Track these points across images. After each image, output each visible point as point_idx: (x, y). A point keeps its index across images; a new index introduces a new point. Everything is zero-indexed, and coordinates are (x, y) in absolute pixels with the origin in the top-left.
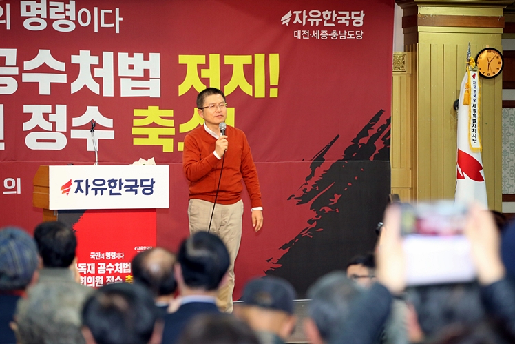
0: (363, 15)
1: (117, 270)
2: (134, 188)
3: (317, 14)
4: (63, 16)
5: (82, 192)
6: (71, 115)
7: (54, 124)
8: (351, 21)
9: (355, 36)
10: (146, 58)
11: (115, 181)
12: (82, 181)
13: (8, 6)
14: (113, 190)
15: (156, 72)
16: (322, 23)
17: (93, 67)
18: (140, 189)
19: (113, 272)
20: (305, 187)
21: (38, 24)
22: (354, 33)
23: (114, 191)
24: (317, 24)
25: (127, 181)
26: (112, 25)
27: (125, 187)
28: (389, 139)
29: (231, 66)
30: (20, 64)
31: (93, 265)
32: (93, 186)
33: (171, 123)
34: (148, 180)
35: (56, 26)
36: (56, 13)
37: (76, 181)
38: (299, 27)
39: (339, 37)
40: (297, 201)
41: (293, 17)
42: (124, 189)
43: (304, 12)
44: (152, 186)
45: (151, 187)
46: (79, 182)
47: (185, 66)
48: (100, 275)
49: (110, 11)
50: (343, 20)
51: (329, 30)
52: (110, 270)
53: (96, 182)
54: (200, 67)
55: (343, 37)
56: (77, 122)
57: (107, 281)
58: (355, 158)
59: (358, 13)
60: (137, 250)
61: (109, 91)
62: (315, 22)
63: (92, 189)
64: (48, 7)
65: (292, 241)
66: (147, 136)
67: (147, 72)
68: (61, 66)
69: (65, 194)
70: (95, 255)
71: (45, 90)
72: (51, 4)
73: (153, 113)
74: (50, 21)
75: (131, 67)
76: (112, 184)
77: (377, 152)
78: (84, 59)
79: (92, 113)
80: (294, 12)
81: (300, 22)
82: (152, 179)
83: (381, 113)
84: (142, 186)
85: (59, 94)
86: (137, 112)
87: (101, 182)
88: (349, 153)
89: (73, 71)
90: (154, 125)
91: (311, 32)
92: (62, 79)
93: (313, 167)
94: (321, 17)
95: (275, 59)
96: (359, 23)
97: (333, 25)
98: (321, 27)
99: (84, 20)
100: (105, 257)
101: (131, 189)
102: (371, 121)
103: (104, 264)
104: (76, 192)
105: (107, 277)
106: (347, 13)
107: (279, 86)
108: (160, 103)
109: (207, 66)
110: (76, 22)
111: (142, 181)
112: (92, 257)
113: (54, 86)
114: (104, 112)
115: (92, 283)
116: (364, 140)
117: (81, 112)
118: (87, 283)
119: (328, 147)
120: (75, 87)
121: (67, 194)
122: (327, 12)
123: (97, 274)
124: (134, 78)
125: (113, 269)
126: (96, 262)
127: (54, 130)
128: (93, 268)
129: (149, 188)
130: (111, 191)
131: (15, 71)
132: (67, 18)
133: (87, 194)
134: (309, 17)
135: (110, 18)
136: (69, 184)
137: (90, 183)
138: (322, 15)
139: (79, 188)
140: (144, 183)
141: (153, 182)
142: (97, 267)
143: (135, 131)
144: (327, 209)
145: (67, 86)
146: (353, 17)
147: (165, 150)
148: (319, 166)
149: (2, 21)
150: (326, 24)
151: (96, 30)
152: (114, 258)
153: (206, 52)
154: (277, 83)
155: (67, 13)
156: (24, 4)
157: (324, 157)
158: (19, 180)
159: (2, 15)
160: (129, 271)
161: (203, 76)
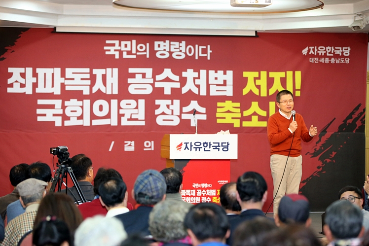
0: (349, 49)
1: (208, 194)
3: (323, 48)
4: (178, 50)
5: (188, 149)
6: (182, 105)
7: (172, 111)
8: (342, 53)
9: (345, 61)
10: (225, 73)
11: (207, 143)
12: (188, 143)
13: (148, 44)
15: (230, 82)
16: (325, 54)
17: (194, 79)
18: (221, 148)
19: (205, 195)
20: (315, 147)
21: (164, 55)
22: (345, 60)
23: (206, 149)
24: (323, 54)
25: (214, 143)
26: (206, 55)
27: (213, 146)
28: (365, 121)
29: (273, 79)
30: (154, 77)
31: (194, 191)
32: (194, 146)
33: (239, 110)
34: (226, 143)
35: (174, 56)
36: (175, 48)
38: (313, 56)
39: (335, 62)
40: (311, 156)
41: (309, 50)
42: (212, 148)
43: (316, 47)
44: (228, 146)
46: (186, 143)
47: (246, 79)
48: (198, 196)
49: (205, 47)
50: (338, 52)
51: (330, 58)
53: (196, 144)
54: (255, 79)
55: (338, 62)
56: (185, 109)
57: (202, 200)
58: (345, 131)
59: (347, 48)
60: (219, 183)
61: (203, 93)
62: (322, 53)
63: (194, 148)
64: (170, 45)
65: (308, 179)
66: (224, 118)
67: (225, 81)
68: (177, 78)
69: (179, 150)
70: (195, 185)
71: (167, 92)
72: (172, 43)
73: (229, 105)
74: (171, 53)
75: (216, 78)
76: (205, 145)
77: (357, 128)
78: (189, 74)
79: (194, 105)
80: (310, 48)
81: (313, 53)
82: (228, 142)
83: (359, 105)
84: (222, 146)
85: (175, 94)
86: (219, 104)
87: (199, 144)
88: (341, 128)
89: (183, 81)
90: (229, 112)
91: (319, 59)
92: (178, 85)
93: (321, 136)
94: (325, 50)
95: (298, 74)
96: (347, 54)
97: (332, 55)
98: (325, 56)
99: (190, 52)
100: (201, 186)
101: (216, 148)
102: (354, 110)
103: (201, 190)
104: (185, 149)
105: (202, 198)
106: (340, 48)
107: (301, 90)
108: (233, 99)
109: (259, 78)
110: (185, 53)
111: (222, 143)
112: (194, 186)
113: (173, 89)
114: (201, 104)
115: (193, 201)
116: (350, 121)
117: (187, 104)
118: (191, 201)
119: (329, 125)
120: (185, 90)
122: (329, 48)
123: (196, 196)
124: (217, 85)
125: (205, 193)
126: (196, 189)
127: (172, 114)
128: (194, 192)
129: (226, 147)
130: (204, 149)
131: (151, 81)
132: (181, 51)
133: (191, 150)
134: (318, 50)
135: (204, 51)
136: (181, 145)
137: (193, 144)
138: (326, 49)
139: (186, 147)
140: (224, 145)
141: (228, 144)
142: (196, 192)
143: (218, 115)
144: (328, 160)
145: (180, 89)
146: (344, 50)
147: (235, 126)
148: (324, 135)
149: (145, 53)
150: (328, 54)
151: (197, 58)
152: (206, 187)
153: (259, 70)
154: (299, 88)
155: (181, 48)
156: (156, 43)
157: (327, 130)
158: (153, 142)
159: (144, 49)
160: (215, 194)
161: (257, 84)
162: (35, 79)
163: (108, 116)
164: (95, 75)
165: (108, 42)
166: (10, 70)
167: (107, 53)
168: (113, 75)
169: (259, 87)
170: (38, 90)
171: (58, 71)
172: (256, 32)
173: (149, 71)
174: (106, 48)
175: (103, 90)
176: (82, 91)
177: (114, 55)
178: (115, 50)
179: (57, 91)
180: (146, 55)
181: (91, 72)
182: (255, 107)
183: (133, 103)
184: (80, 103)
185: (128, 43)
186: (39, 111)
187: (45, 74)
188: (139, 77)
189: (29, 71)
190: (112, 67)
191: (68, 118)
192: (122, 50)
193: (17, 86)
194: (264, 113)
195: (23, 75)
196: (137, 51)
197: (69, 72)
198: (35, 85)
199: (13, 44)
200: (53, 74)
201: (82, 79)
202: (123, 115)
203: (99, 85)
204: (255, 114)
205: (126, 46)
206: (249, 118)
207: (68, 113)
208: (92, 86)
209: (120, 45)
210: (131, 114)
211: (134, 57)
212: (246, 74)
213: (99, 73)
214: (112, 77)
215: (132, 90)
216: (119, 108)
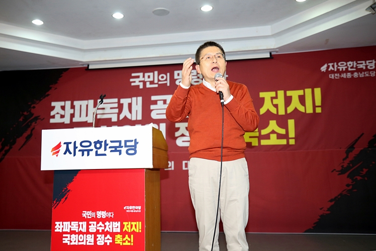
0: (374, 62)
1: (107, 229)
2: (118, 149)
3: (343, 64)
4: (196, 77)
5: (70, 153)
8: (366, 66)
9: (370, 74)
11: (100, 142)
12: (70, 143)
13: (168, 74)
14: (99, 150)
16: (347, 69)
18: (124, 150)
19: (103, 230)
20: (342, 164)
22: (369, 73)
23: (100, 152)
24: (344, 70)
25: (111, 142)
27: (110, 147)
29: (291, 97)
31: (85, 224)
32: (80, 148)
34: (132, 141)
37: (65, 143)
38: (333, 72)
39: (359, 76)
40: (338, 173)
41: (328, 67)
42: (108, 150)
43: (335, 64)
44: (135, 146)
45: (134, 148)
46: (67, 144)
47: (263, 99)
48: (91, 233)
50: (361, 66)
51: (352, 72)
52: (101, 229)
53: (83, 144)
54: (272, 98)
55: (362, 75)
57: (97, 239)
59: (371, 61)
60: (127, 210)
62: (342, 69)
63: (80, 151)
65: (336, 197)
69: (55, 155)
70: (86, 214)
76: (98, 145)
80: (329, 64)
81: (333, 69)
82: (136, 140)
84: (126, 146)
87: (88, 144)
88: (371, 144)
91: (340, 75)
93: (348, 152)
94: (346, 65)
95: (318, 91)
96: (372, 67)
97: (354, 69)
98: (347, 71)
100: (96, 216)
101: (115, 149)
103: (95, 223)
104: (65, 153)
105: (98, 236)
106: (364, 62)
107: (322, 106)
109: (276, 97)
111: (126, 142)
112: (84, 215)
115: (83, 241)
118: (79, 241)
119: (357, 140)
121: (57, 156)
122: (350, 62)
123: (88, 232)
125: (103, 228)
126: (88, 221)
128: (85, 226)
129: (132, 148)
130: (97, 152)
132: (198, 78)
133: (75, 155)
134: (339, 66)
136: (59, 146)
137: (78, 145)
139: (67, 150)
140: (128, 144)
141: (136, 143)
142: (88, 225)
144: (359, 178)
146: (368, 64)
147: (253, 145)
148: (352, 152)
149: (165, 82)
150: (350, 69)
152: (104, 217)
153: (276, 90)
154: (320, 104)
155: (198, 75)
156: (176, 73)
157: (355, 146)
158: (173, 162)
159: (165, 79)
160: (119, 230)
161: (274, 103)
162: (73, 110)
164: (122, 104)
165: (133, 75)
166: (53, 104)
167: (133, 84)
168: (137, 103)
169: (276, 106)
170: (75, 120)
171: (91, 102)
172: (270, 53)
174: (131, 80)
175: (129, 116)
176: (111, 119)
177: (139, 86)
178: (140, 81)
179: (90, 119)
180: (166, 84)
181: (119, 102)
182: (273, 125)
185: (151, 74)
187: (81, 106)
188: (160, 103)
189: (68, 103)
190: (137, 96)
192: (146, 80)
193: (58, 117)
194: (282, 131)
195: (63, 108)
196: (159, 80)
198: (72, 116)
199: (56, 83)
200: (87, 106)
201: (111, 108)
203: (125, 113)
204: (273, 132)
205: (149, 77)
206: (267, 137)
208: (119, 114)
209: (144, 77)
211: (156, 86)
212: (262, 95)
213: (125, 102)
214: (137, 104)
215: (154, 115)
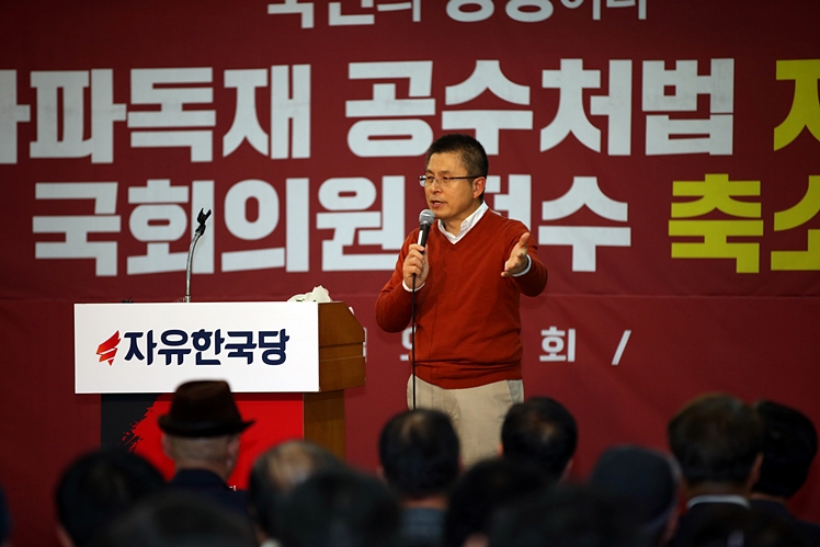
2: (245, 350)
5: (141, 357)
6: (540, 195)
10: (704, 70)
11: (206, 335)
12: (140, 335)
14: (203, 353)
15: (723, 101)
21: (476, 8)
23: (206, 355)
25: (231, 334)
26: (631, 4)
27: (228, 347)
30: (437, 93)
32: (161, 346)
33: (755, 209)
34: (275, 334)
35: (512, 11)
37: (127, 335)
42: (225, 352)
44: (282, 345)
45: (280, 349)
46: (133, 336)
47: (790, 86)
53: (169, 338)
56: (551, 210)
61: (620, 145)
63: (161, 352)
66: (700, 239)
68: (521, 94)
69: (107, 361)
71: (488, 145)
73: (716, 190)
75: (670, 91)
76: (202, 342)
78: (569, 78)
79: (585, 191)
82: (283, 332)
85: (518, 151)
86: (680, 188)
87: (179, 338)
89: (545, 105)
90: (716, 215)
92: (523, 121)
101: (239, 351)
104: (128, 357)
108: (734, 166)
111: (262, 335)
113: (505, 135)
114: (609, 189)
117: (560, 189)
120: (550, 138)
121: (111, 362)
124: (674, 115)
129: (276, 349)
130: (199, 355)
131: (429, 108)
133: (150, 361)
136: (114, 340)
137: (157, 339)
139: (134, 350)
141: (284, 338)
143: (675, 229)
145: (533, 136)
147: (740, 269)
149: (405, 6)
151: (597, 15)
162: (26, 109)
163: (277, 239)
164: (234, 91)
167: (274, 9)
168: (292, 90)
170: (37, 150)
171: (103, 79)
173: (420, 73)
175: (259, 142)
176: (187, 150)
177: (298, 17)
179: (102, 150)
180: (409, 12)
181: (217, 83)
183: (364, 188)
184: (181, 193)
186: (41, 224)
187: (60, 91)
188: (383, 93)
189: (6, 80)
190: (290, 60)
191: (140, 248)
197: (143, 82)
200: (87, 92)
201: (186, 107)
202: (329, 234)
203: (245, 127)
206: (796, 240)
207: (139, 228)
208: (220, 130)
210: (357, 231)
211: (369, 20)
212: (785, 70)
213: (246, 82)
214: (291, 96)
215: (360, 142)
216: (315, 207)
